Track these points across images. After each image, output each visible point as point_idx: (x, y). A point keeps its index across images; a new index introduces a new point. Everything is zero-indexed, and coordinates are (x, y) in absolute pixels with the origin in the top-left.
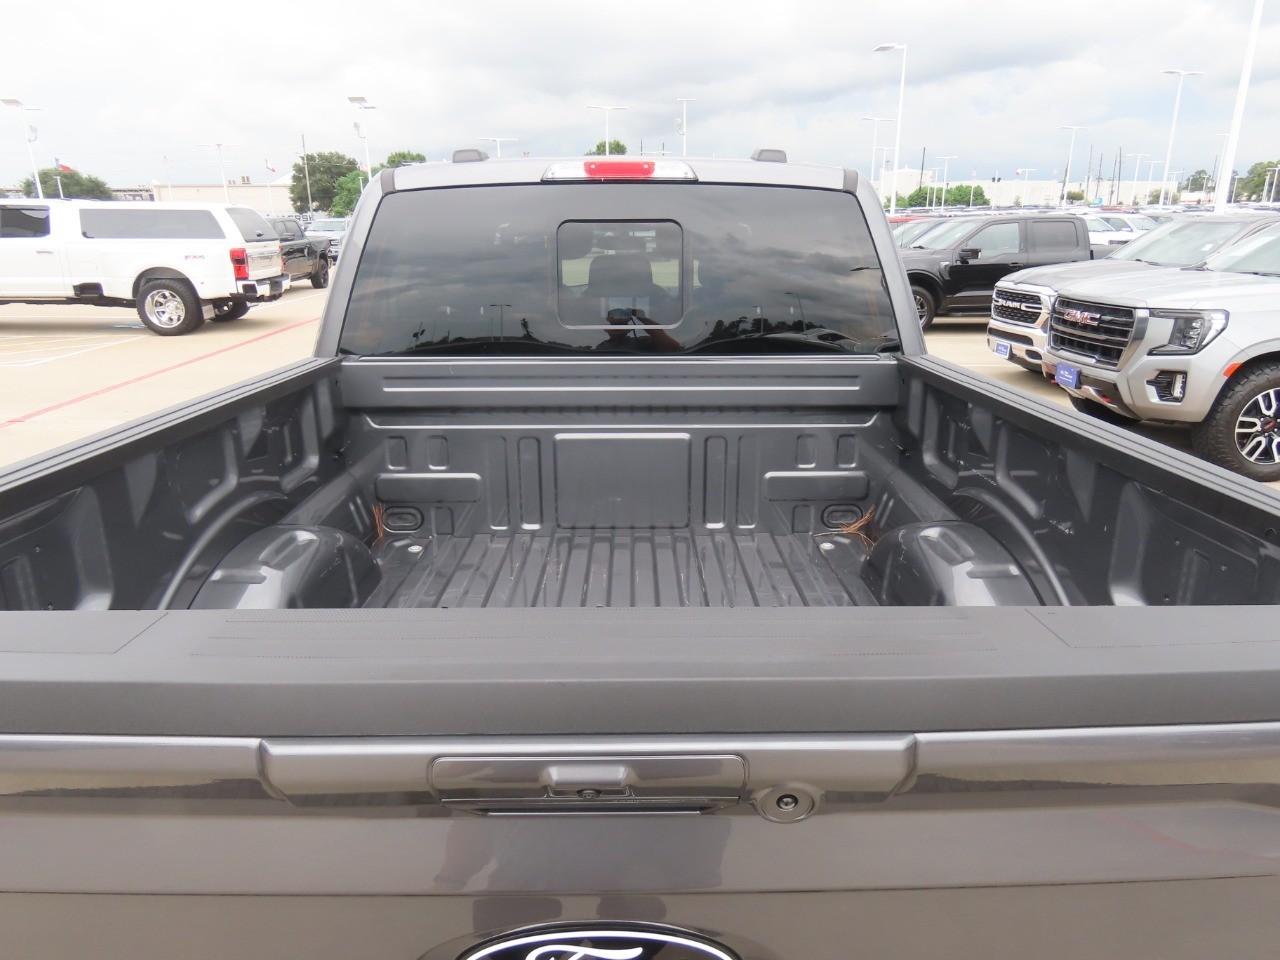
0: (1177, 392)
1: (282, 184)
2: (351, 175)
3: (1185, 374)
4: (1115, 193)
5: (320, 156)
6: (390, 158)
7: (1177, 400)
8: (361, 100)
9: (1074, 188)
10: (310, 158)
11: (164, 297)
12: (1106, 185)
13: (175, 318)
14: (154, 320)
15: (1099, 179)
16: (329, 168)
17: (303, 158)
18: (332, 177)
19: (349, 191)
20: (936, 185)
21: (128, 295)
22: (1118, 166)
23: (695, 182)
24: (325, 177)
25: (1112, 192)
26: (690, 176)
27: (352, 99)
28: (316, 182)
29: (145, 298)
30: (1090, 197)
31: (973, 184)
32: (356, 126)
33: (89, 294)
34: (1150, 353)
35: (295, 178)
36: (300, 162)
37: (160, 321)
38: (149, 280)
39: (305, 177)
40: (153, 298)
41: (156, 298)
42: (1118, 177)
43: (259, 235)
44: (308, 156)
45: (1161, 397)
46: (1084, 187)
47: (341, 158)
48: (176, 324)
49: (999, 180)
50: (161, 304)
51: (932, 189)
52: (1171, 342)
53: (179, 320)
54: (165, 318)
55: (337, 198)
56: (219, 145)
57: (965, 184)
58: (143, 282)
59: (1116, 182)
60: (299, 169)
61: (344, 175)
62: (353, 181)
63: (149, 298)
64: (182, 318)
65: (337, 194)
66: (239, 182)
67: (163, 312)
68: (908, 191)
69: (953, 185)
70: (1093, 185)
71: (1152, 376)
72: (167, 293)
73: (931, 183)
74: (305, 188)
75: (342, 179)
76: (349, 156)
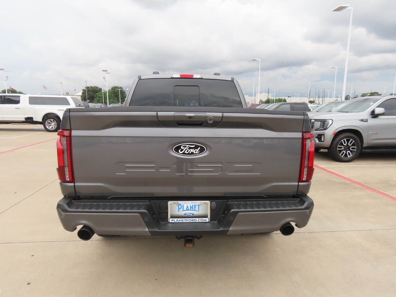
0: (323, 140)
1: (78, 95)
2: (100, 93)
3: (324, 135)
4: (324, 101)
5: (91, 87)
6: (112, 88)
7: (323, 142)
8: (106, 71)
9: (312, 99)
10: (88, 87)
11: (51, 121)
12: (321, 99)
13: (54, 127)
14: (47, 127)
15: (319, 97)
16: (93, 90)
17: (86, 88)
18: (94, 93)
19: (99, 97)
20: (272, 98)
21: (41, 120)
22: (324, 93)
23: (202, 79)
24: (92, 93)
25: (323, 101)
26: (201, 77)
27: (103, 71)
28: (89, 94)
29: (46, 121)
30: (317, 102)
31: (283, 98)
32: (104, 78)
33: (29, 120)
34: (316, 130)
35: (83, 93)
36: (85, 89)
37: (49, 128)
38: (47, 117)
39: (86, 93)
40: (48, 121)
41: (49, 121)
42: (324, 97)
43: (79, 105)
44: (87, 87)
45: (319, 141)
46: (315, 99)
47: (97, 88)
48: (54, 129)
49: (290, 97)
50: (50, 123)
51: (271, 99)
52: (320, 127)
53: (55, 128)
54: (51, 127)
55: (95, 99)
56: (61, 83)
57: (281, 98)
58: (45, 117)
59: (324, 98)
60: (84, 91)
61: (98, 92)
62: (101, 94)
63: (47, 121)
64: (56, 128)
65: (95, 98)
66: (66, 94)
67: (50, 126)
68: (264, 100)
69: (277, 98)
70: (317, 99)
71: (317, 136)
72: (52, 120)
73: (271, 97)
74: (86, 96)
75: (97, 93)
76: (100, 87)
